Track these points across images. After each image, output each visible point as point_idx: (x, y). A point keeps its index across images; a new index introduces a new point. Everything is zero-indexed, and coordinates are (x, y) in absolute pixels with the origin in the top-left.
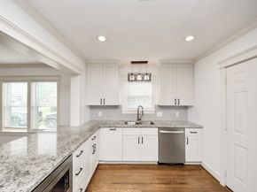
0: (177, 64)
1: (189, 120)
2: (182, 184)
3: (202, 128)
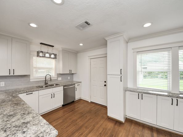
0: (70, 52)
1: (74, 80)
2: (78, 108)
3: (81, 82)
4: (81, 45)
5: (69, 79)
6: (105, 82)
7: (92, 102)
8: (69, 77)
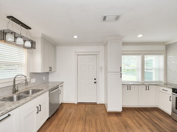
0: (50, 43)
2: (70, 114)
4: (76, 37)
5: (44, 79)
6: (95, 79)
7: (79, 103)
8: (44, 77)
